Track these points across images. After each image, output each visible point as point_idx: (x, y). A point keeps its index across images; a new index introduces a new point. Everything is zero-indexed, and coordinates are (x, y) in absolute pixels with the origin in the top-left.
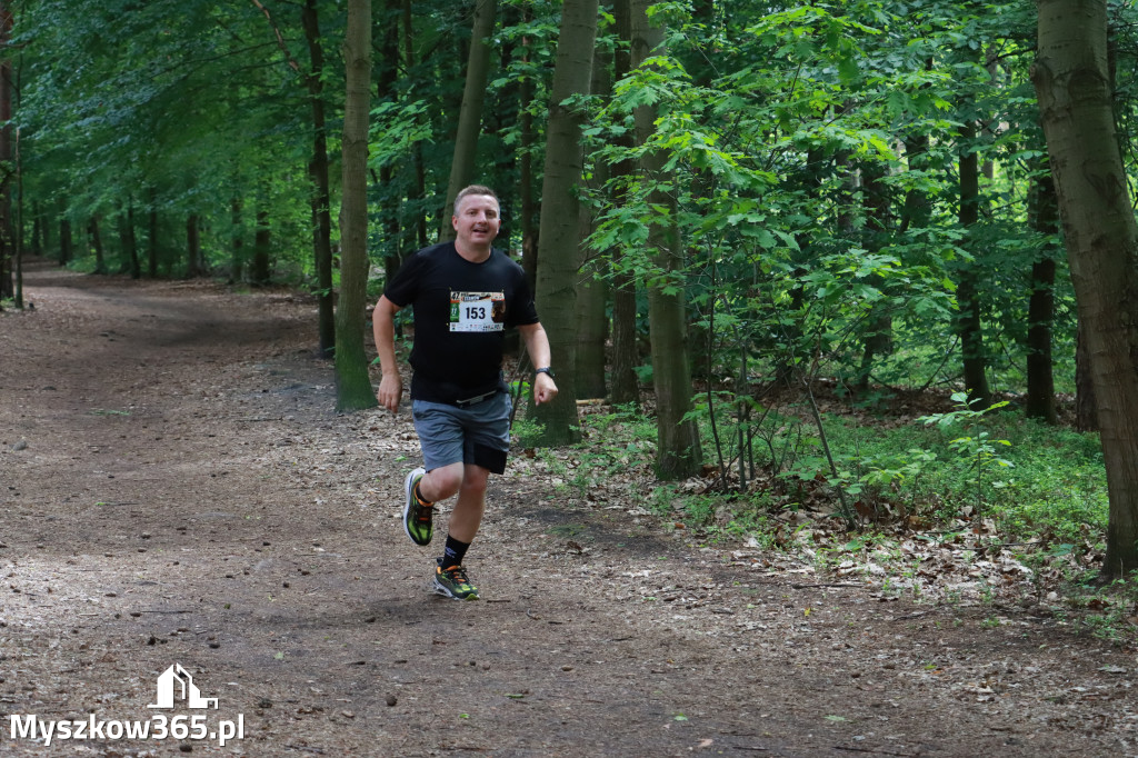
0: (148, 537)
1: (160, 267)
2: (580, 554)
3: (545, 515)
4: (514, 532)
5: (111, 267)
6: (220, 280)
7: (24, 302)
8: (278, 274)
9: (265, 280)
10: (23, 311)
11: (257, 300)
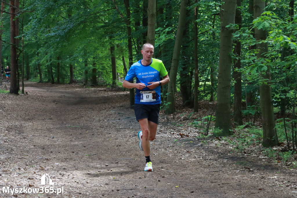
0: (108, 166)
1: (60, 80)
2: (250, 171)
3: (232, 158)
4: (224, 164)
5: (44, 80)
6: (80, 84)
7: (24, 92)
8: (99, 82)
9: (97, 84)
10: (25, 95)
11: (94, 90)
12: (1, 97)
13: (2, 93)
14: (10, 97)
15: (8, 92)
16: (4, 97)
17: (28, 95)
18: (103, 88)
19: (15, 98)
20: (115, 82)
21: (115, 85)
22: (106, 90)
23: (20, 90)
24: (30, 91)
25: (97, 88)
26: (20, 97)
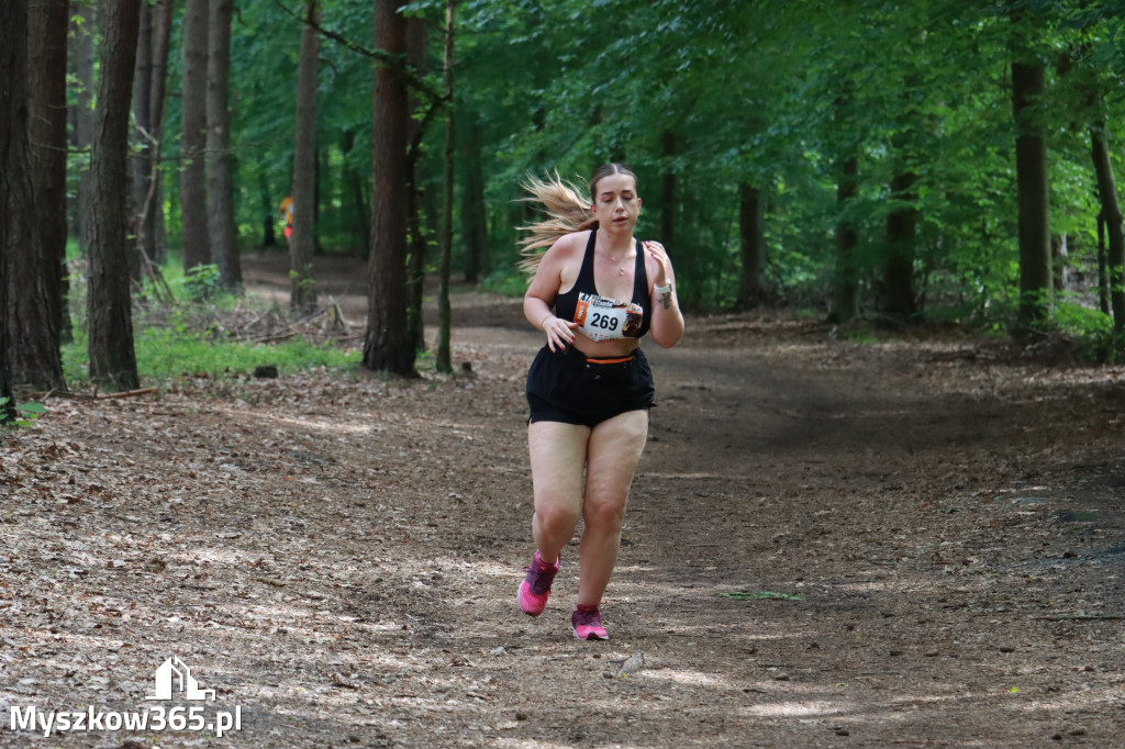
7: (453, 360)
8: (931, 301)
9: (914, 315)
10: (454, 378)
11: (895, 356)
12: (310, 393)
13: (317, 364)
14: (365, 394)
15: (353, 360)
16: (325, 393)
17: (477, 382)
18: (957, 338)
19: (395, 397)
20: (1037, 303)
21: (1035, 322)
22: (978, 352)
23: (423, 347)
24: (490, 354)
25: (914, 344)
26: (428, 391)
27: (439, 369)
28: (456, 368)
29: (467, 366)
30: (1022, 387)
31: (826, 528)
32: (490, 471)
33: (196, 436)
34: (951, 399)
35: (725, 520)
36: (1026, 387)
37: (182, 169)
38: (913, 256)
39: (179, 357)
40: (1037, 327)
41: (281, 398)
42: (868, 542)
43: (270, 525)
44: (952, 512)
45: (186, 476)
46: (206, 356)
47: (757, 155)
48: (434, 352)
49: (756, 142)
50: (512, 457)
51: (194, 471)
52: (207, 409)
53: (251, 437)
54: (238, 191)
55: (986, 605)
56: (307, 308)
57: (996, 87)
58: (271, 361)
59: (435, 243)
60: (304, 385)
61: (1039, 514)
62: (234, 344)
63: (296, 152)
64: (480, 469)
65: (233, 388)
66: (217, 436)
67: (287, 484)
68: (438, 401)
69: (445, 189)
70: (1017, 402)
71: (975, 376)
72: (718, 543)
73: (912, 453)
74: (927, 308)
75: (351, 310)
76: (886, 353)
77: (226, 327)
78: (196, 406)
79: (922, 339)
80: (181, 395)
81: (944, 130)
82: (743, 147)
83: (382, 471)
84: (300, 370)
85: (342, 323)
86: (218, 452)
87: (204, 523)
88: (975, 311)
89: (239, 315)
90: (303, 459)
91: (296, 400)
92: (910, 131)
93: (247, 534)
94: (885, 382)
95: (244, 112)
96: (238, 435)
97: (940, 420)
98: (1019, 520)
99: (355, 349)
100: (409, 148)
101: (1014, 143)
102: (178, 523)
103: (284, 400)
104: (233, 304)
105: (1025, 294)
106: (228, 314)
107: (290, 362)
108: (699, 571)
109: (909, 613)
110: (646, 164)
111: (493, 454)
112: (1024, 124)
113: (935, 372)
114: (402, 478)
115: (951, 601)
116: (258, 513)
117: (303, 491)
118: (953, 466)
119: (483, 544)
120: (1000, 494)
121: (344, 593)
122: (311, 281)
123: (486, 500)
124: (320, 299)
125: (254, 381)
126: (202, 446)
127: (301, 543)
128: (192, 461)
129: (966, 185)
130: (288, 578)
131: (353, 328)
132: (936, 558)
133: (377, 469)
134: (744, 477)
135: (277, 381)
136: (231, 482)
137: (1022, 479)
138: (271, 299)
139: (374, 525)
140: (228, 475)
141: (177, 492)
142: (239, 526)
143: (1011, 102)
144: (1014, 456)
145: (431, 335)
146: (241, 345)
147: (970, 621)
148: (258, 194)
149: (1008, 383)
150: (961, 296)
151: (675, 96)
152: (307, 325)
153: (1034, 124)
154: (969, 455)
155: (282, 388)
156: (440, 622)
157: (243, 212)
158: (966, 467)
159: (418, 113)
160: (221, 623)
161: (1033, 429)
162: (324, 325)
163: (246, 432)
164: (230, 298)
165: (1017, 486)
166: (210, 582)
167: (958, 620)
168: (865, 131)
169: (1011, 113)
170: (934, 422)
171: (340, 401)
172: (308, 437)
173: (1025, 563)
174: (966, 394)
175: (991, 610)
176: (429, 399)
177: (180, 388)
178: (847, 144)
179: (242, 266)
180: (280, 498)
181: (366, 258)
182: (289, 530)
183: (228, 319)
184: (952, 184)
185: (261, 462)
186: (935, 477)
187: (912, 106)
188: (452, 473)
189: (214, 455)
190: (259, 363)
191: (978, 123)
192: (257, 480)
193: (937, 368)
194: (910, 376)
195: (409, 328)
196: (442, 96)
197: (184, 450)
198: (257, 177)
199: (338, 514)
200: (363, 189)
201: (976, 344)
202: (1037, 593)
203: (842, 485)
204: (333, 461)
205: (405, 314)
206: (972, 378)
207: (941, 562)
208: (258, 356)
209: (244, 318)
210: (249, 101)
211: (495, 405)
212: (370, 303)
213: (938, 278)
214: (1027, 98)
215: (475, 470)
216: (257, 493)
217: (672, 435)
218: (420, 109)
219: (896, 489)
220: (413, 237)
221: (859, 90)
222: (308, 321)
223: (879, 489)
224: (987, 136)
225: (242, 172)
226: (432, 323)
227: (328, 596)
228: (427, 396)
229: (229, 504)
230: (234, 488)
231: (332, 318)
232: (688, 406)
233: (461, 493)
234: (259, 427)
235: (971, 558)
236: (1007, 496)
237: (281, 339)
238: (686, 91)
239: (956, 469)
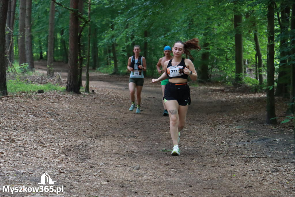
7: (89, 89)
8: (213, 76)
9: (208, 79)
10: (90, 94)
11: (203, 90)
12: (52, 97)
13: (54, 90)
14: (67, 98)
15: (63, 89)
16: (56, 97)
17: (96, 95)
18: (219, 86)
19: (74, 99)
20: (240, 77)
21: (239, 82)
22: (225, 89)
23: (82, 86)
24: (99, 88)
25: (208, 87)
26: (83, 97)
27: (86, 92)
28: (90, 91)
29: (93, 91)
30: (236, 98)
31: (186, 134)
32: (99, 118)
33: (23, 108)
34: (218, 101)
35: (160, 131)
36: (237, 98)
37: (19, 38)
38: (208, 64)
39: (18, 87)
40: (240, 83)
41: (45, 98)
42: (197, 137)
43: (42, 131)
44: (218, 130)
45: (20, 118)
46: (25, 87)
47: (169, 37)
48: (84, 87)
49: (169, 34)
50: (105, 114)
51: (22, 117)
52: (26, 101)
53: (37, 108)
54: (33, 45)
55: (227, 154)
56: (51, 75)
57: (230, 21)
58: (42, 89)
59: (85, 59)
60: (51, 95)
61: (241, 131)
62: (32, 84)
63: (49, 34)
64: (97, 117)
65: (32, 96)
66: (28, 108)
67: (47, 120)
68: (86, 100)
69: (88, 45)
70: (235, 102)
71: (224, 95)
72: (158, 137)
73: (208, 115)
74: (212, 78)
75: (63, 76)
76: (201, 89)
77: (30, 80)
78: (23, 100)
79: (210, 86)
80: (19, 97)
81: (217, 32)
82: (165, 35)
83: (71, 118)
84: (50, 91)
85: (61, 79)
86: (29, 112)
87: (25, 130)
88: (224, 79)
89: (34, 77)
90: (51, 114)
91: (49, 99)
92: (208, 32)
93: (36, 133)
94: (201, 97)
95: (35, 24)
96: (34, 108)
97: (215, 106)
98: (235, 132)
99: (64, 86)
100: (79, 34)
101: (234, 35)
102: (18, 130)
103: (45, 99)
104: (32, 74)
105: (237, 74)
106: (31, 76)
107: (47, 89)
108: (154, 144)
109: (208, 156)
110: (140, 39)
111: (100, 114)
112: (237, 31)
113: (214, 94)
114: (76, 119)
115: (218, 153)
116: (39, 128)
117: (51, 122)
118: (218, 118)
119: (98, 136)
120: (230, 125)
121: (62, 149)
122: (53, 68)
123: (98, 126)
124: (55, 73)
125: (38, 94)
126: (24, 110)
127: (50, 136)
128: (22, 114)
129: (222, 46)
130: (47, 145)
131: (64, 81)
132: (214, 142)
133: (70, 117)
134: (165, 121)
135: (44, 94)
136: (32, 120)
137: (236, 122)
138: (42, 73)
139: (69, 131)
140: (31, 118)
141: (18, 122)
142: (34, 131)
143: (234, 25)
144: (234, 116)
145: (84, 83)
146: (34, 84)
147: (223, 158)
148: (38, 45)
149: (232, 97)
150: (220, 75)
151: (148, 22)
152: (52, 80)
153: (239, 31)
154: (222, 116)
155: (45, 96)
156: (87, 156)
157: (34, 50)
158: (222, 119)
159: (81, 25)
160: (30, 156)
161: (238, 109)
162: (56, 80)
163: (36, 107)
164: (31, 72)
165: (235, 124)
166: (27, 146)
167: (220, 157)
168: (196, 32)
169: (234, 28)
170: (213, 107)
171: (60, 99)
172: (52, 108)
173: (237, 143)
174: (222, 100)
175: (228, 155)
176: (83, 99)
177: (18, 95)
178: (192, 35)
179: (34, 64)
180: (45, 124)
181: (67, 62)
182: (47, 132)
183: (31, 78)
184: (219, 46)
185: (40, 115)
186: (214, 121)
187: (209, 25)
188: (90, 118)
189: (27, 113)
190: (39, 89)
191: (225, 30)
192: (39, 119)
193: (214, 93)
194: (207, 95)
195: (78, 81)
196: (88, 21)
197: (19, 111)
198: (38, 41)
199: (60, 128)
200: (66, 45)
201: (224, 87)
202: (240, 151)
203: (190, 123)
204: (59, 115)
205: (77, 77)
206: (223, 96)
207: (216, 143)
208: (39, 88)
209: (35, 78)
210: (36, 21)
211: (101, 101)
212: (68, 74)
213: (214, 70)
214: (238, 24)
215: (96, 118)
216: (39, 123)
217: (146, 110)
218: (82, 24)
219: (204, 124)
220: (80, 57)
221: (195, 21)
222: (52, 78)
223: (200, 124)
224: (228, 33)
225: (34, 40)
226: (84, 80)
227: (58, 149)
228: (83, 98)
229: (32, 125)
230: (33, 121)
231: (58, 78)
232: (151, 102)
233: (92, 123)
234: (39, 106)
235: (223, 142)
236: (232, 126)
237: (44, 83)
238: (151, 21)
239: (219, 119)
